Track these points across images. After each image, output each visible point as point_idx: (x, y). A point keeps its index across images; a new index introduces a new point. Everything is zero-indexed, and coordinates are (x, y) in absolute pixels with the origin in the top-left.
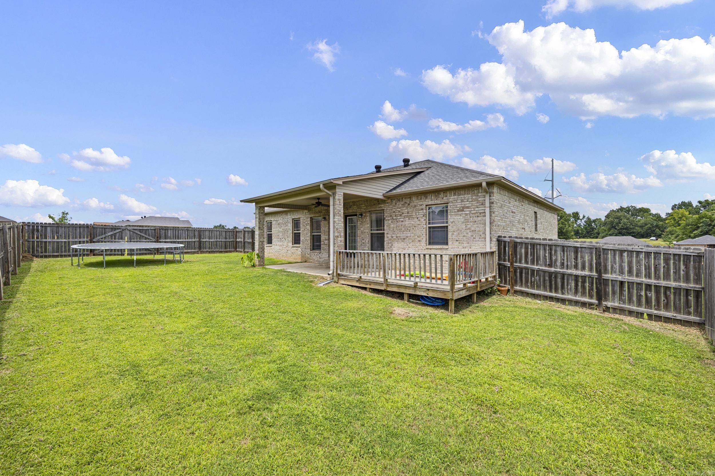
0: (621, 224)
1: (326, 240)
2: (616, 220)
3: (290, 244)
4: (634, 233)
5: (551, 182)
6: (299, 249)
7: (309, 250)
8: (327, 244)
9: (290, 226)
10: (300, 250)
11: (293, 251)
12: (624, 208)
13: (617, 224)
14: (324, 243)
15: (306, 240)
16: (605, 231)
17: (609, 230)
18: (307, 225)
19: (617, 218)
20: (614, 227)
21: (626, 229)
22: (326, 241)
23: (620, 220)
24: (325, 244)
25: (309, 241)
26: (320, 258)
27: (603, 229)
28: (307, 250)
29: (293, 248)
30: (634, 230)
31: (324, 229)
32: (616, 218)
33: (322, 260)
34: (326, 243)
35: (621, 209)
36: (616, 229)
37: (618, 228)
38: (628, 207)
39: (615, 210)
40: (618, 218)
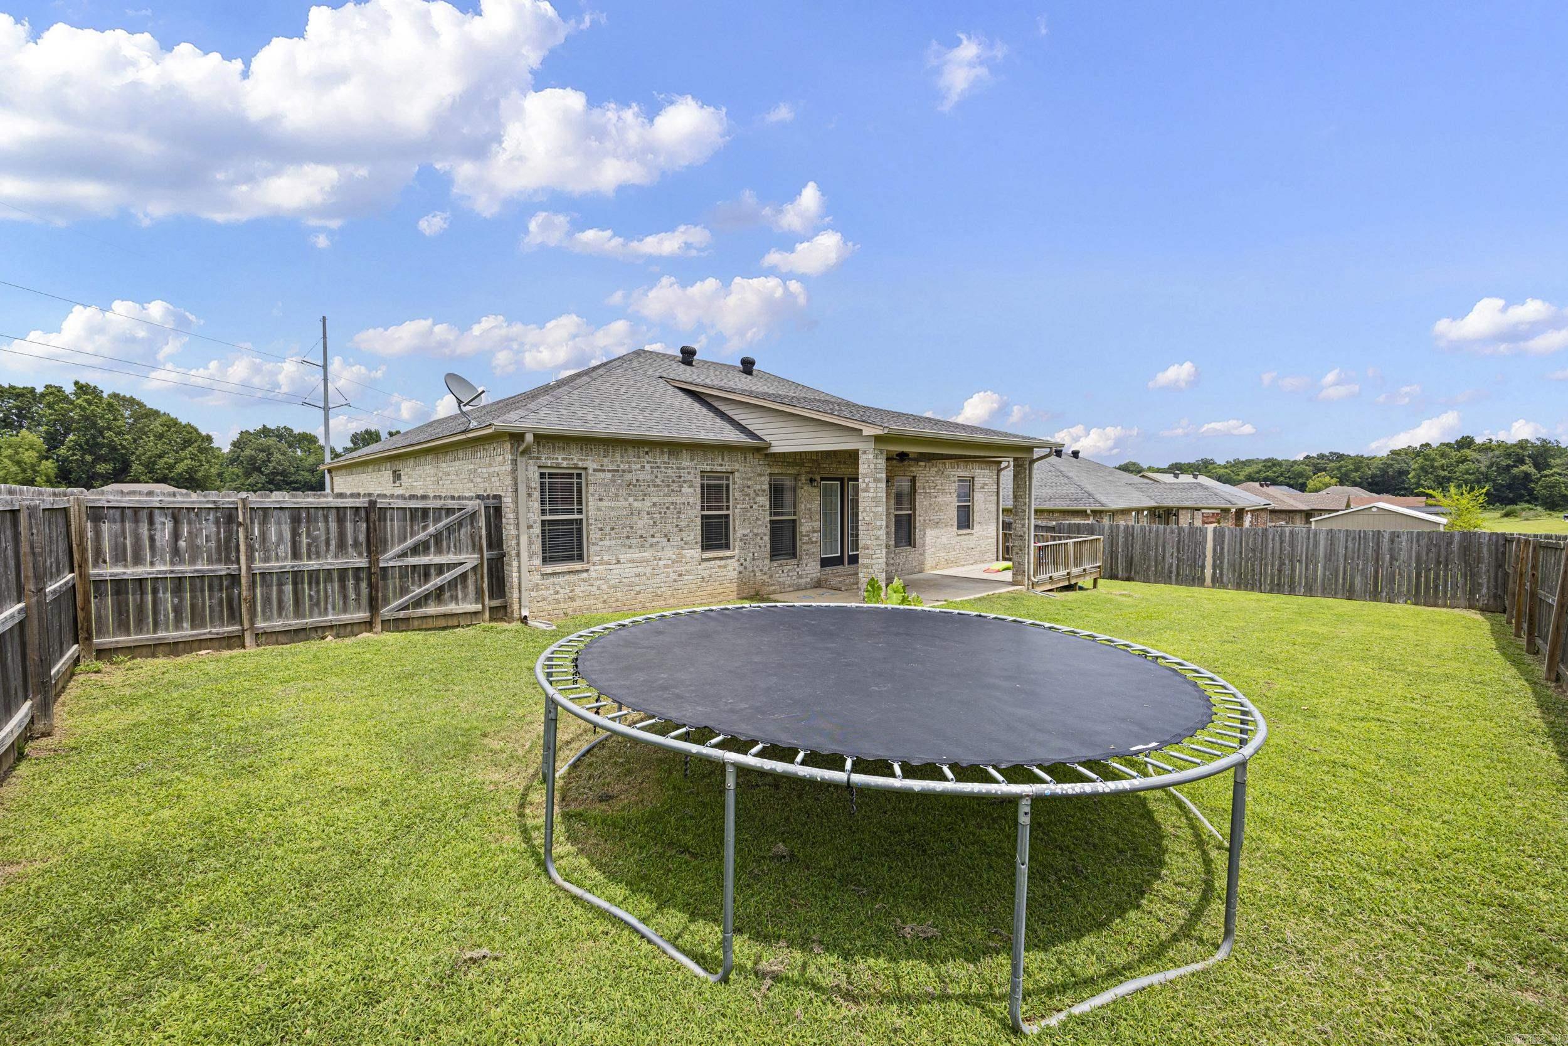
0: (273, 464)
1: (814, 532)
2: (262, 456)
3: (695, 553)
4: (296, 482)
5: (321, 370)
6: (733, 563)
7: (767, 562)
8: (816, 542)
9: (691, 495)
10: (736, 564)
11: (706, 573)
12: (269, 430)
13: (266, 462)
14: (810, 539)
15: (756, 535)
16: (238, 476)
17: (248, 474)
18: (757, 495)
19: (263, 451)
20: (259, 470)
21: (283, 473)
22: (815, 535)
23: (270, 454)
24: (812, 543)
25: (767, 538)
26: (799, 577)
27: (233, 473)
28: (759, 563)
29: (705, 564)
30: (300, 478)
31: (809, 506)
32: (261, 451)
33: (804, 580)
34: (814, 539)
35: (265, 432)
36: (262, 473)
37: (267, 472)
38: (278, 429)
39: (252, 431)
40: (266, 450)
